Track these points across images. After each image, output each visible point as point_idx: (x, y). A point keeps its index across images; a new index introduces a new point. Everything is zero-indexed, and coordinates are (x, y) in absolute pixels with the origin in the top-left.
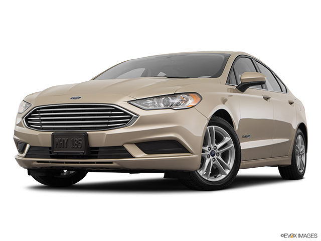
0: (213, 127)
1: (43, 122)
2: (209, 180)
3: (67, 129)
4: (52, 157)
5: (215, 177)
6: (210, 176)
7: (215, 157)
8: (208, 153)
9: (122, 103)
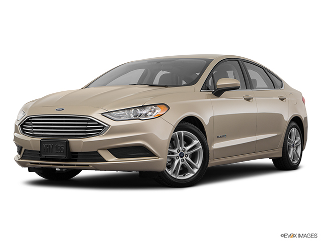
0: (182, 132)
1: (34, 130)
2: (178, 178)
3: (53, 136)
4: (42, 159)
5: (184, 176)
6: (179, 174)
7: (184, 158)
8: (177, 155)
9: (97, 115)
